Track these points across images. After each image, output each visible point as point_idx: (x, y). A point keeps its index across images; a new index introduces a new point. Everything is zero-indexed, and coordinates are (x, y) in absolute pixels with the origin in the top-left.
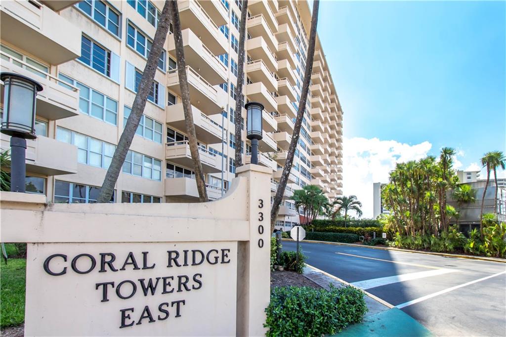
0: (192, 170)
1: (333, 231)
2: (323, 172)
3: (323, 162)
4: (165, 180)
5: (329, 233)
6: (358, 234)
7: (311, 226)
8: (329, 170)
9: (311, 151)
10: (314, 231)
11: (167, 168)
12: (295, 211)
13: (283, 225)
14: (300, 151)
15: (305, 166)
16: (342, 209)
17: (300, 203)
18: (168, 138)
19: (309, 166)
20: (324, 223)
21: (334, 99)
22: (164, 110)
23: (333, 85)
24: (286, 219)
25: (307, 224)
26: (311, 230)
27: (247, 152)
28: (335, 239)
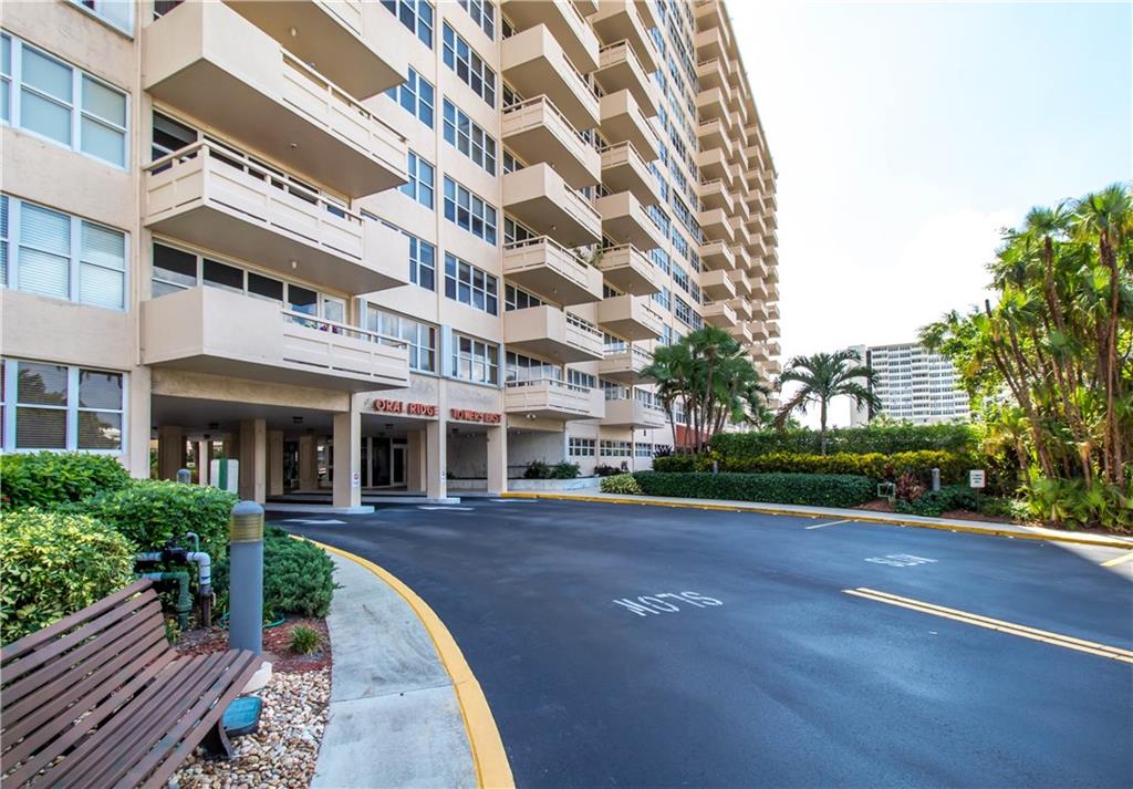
0: (287, 281)
1: (784, 468)
2: (735, 314)
3: (733, 290)
4: (142, 305)
5: (769, 476)
6: (872, 475)
7: (708, 455)
8: (748, 309)
9: (701, 261)
10: (720, 470)
11: (157, 263)
12: (660, 413)
13: (629, 453)
14: (673, 258)
15: (687, 297)
16: (812, 395)
17: (674, 388)
18: (154, 149)
19: (698, 300)
20: (749, 444)
21: (756, 135)
22: (132, 40)
23: (752, 99)
24: (638, 436)
25: (696, 450)
26: (710, 468)
27: (508, 239)
28: (791, 495)
